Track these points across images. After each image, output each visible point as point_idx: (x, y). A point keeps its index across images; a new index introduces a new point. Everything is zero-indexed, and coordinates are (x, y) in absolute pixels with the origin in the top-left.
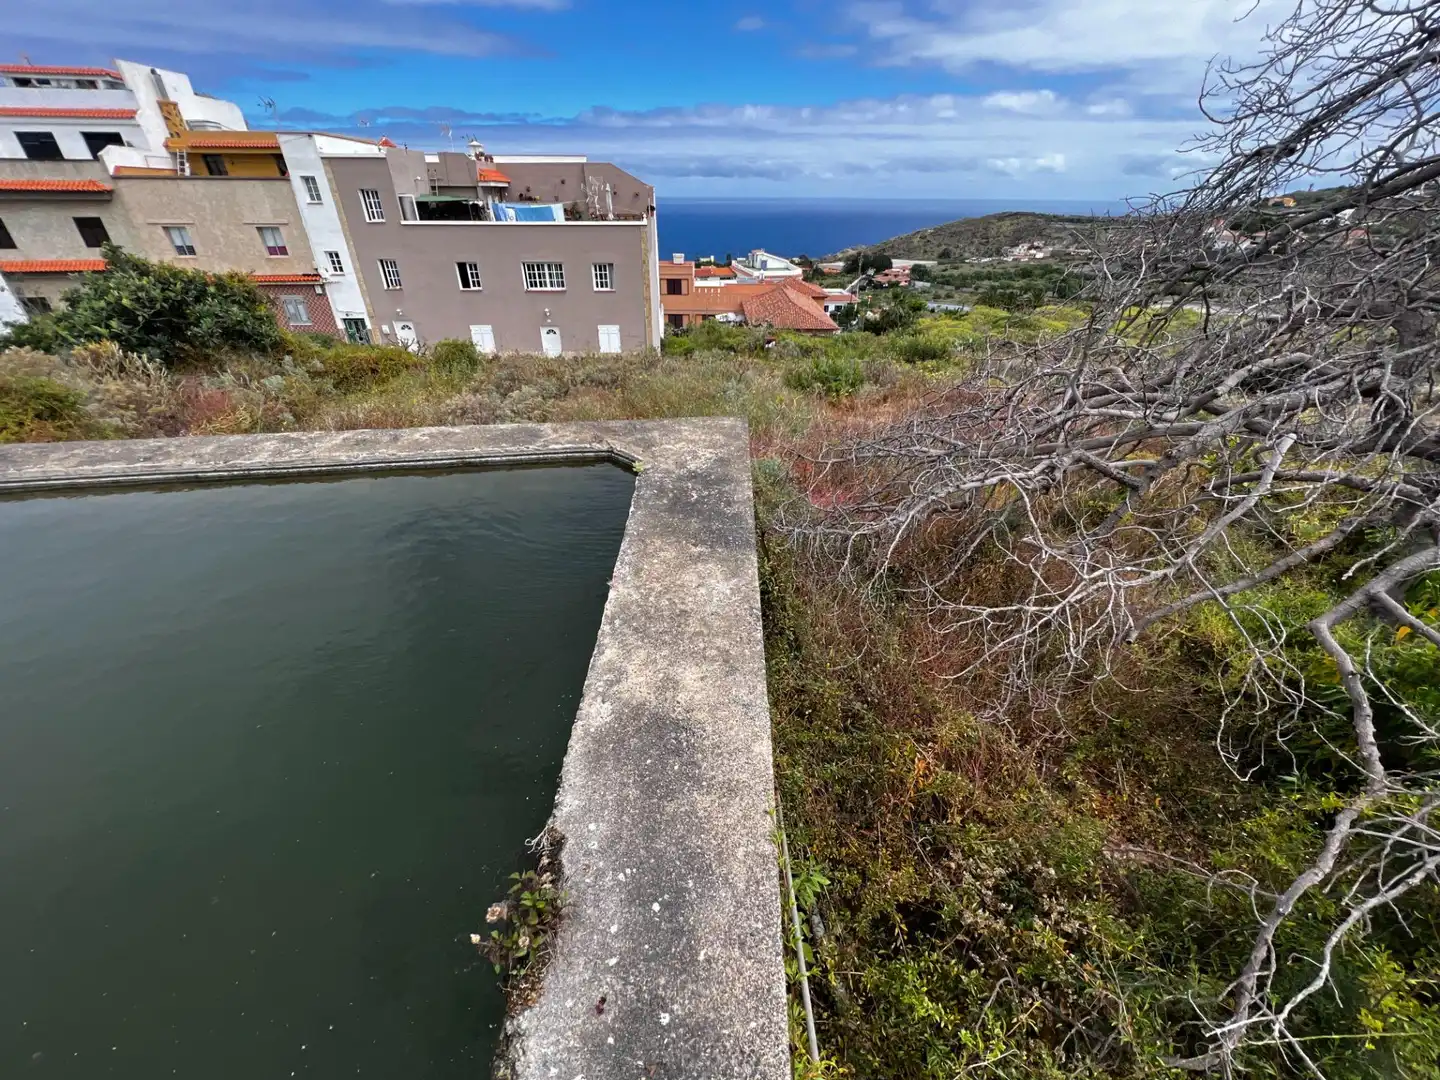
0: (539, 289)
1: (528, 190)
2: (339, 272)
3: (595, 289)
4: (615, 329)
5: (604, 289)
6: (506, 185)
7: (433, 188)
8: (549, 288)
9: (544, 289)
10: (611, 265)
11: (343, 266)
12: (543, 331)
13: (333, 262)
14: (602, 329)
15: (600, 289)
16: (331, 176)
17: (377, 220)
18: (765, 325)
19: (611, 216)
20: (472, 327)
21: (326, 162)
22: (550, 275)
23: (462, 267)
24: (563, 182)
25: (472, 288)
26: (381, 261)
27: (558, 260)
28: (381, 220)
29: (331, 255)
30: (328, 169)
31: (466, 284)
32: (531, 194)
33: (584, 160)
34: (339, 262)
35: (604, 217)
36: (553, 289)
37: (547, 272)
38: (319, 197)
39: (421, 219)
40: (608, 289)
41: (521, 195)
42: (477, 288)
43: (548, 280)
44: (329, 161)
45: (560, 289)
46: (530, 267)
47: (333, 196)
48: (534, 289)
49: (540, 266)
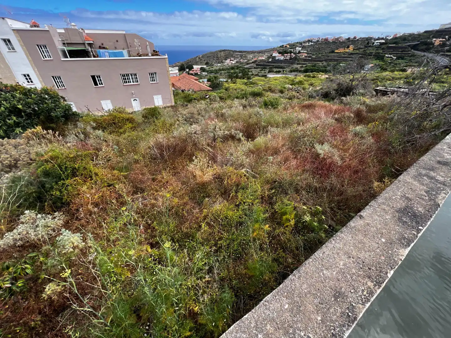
0: (128, 84)
1: (102, 44)
2: (31, 83)
3: (151, 82)
4: (160, 96)
5: (154, 82)
6: (92, 42)
7: (64, 44)
8: (132, 83)
9: (130, 84)
10: (155, 73)
11: (32, 80)
12: (132, 100)
13: (27, 79)
14: (155, 97)
15: (152, 82)
16: (19, 38)
17: (47, 59)
18: (191, 90)
19: (150, 55)
20: (102, 102)
21: (15, 32)
22: (132, 78)
23: (93, 77)
24: (117, 41)
25: (99, 86)
26: (53, 77)
27: (135, 72)
28: (50, 59)
29: (25, 75)
30: (17, 35)
31: (96, 84)
32: (104, 46)
33: (124, 32)
34: (30, 79)
35: (147, 55)
36: (134, 83)
37: (130, 77)
38: (13, 49)
39: (70, 57)
40: (155, 82)
41: (100, 47)
42: (101, 86)
43: (131, 80)
44: (17, 31)
45: (137, 83)
46: (123, 76)
47: (23, 48)
48: (126, 84)
49: (128, 75)
